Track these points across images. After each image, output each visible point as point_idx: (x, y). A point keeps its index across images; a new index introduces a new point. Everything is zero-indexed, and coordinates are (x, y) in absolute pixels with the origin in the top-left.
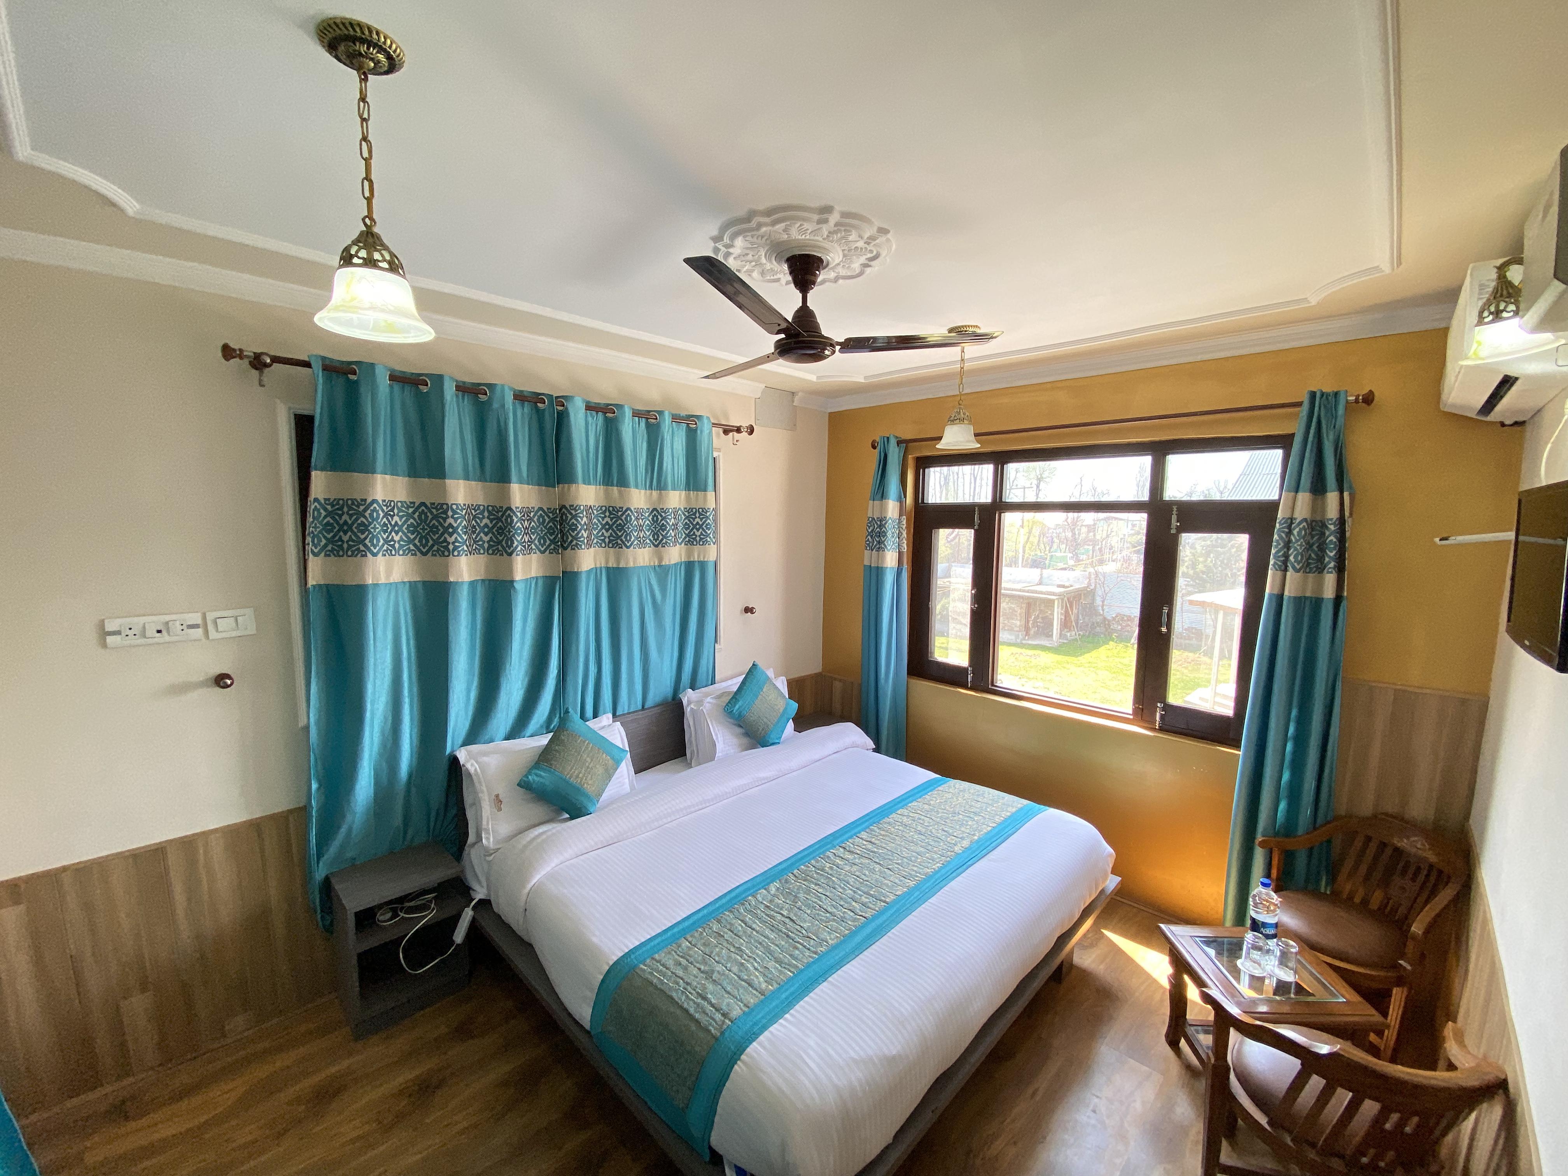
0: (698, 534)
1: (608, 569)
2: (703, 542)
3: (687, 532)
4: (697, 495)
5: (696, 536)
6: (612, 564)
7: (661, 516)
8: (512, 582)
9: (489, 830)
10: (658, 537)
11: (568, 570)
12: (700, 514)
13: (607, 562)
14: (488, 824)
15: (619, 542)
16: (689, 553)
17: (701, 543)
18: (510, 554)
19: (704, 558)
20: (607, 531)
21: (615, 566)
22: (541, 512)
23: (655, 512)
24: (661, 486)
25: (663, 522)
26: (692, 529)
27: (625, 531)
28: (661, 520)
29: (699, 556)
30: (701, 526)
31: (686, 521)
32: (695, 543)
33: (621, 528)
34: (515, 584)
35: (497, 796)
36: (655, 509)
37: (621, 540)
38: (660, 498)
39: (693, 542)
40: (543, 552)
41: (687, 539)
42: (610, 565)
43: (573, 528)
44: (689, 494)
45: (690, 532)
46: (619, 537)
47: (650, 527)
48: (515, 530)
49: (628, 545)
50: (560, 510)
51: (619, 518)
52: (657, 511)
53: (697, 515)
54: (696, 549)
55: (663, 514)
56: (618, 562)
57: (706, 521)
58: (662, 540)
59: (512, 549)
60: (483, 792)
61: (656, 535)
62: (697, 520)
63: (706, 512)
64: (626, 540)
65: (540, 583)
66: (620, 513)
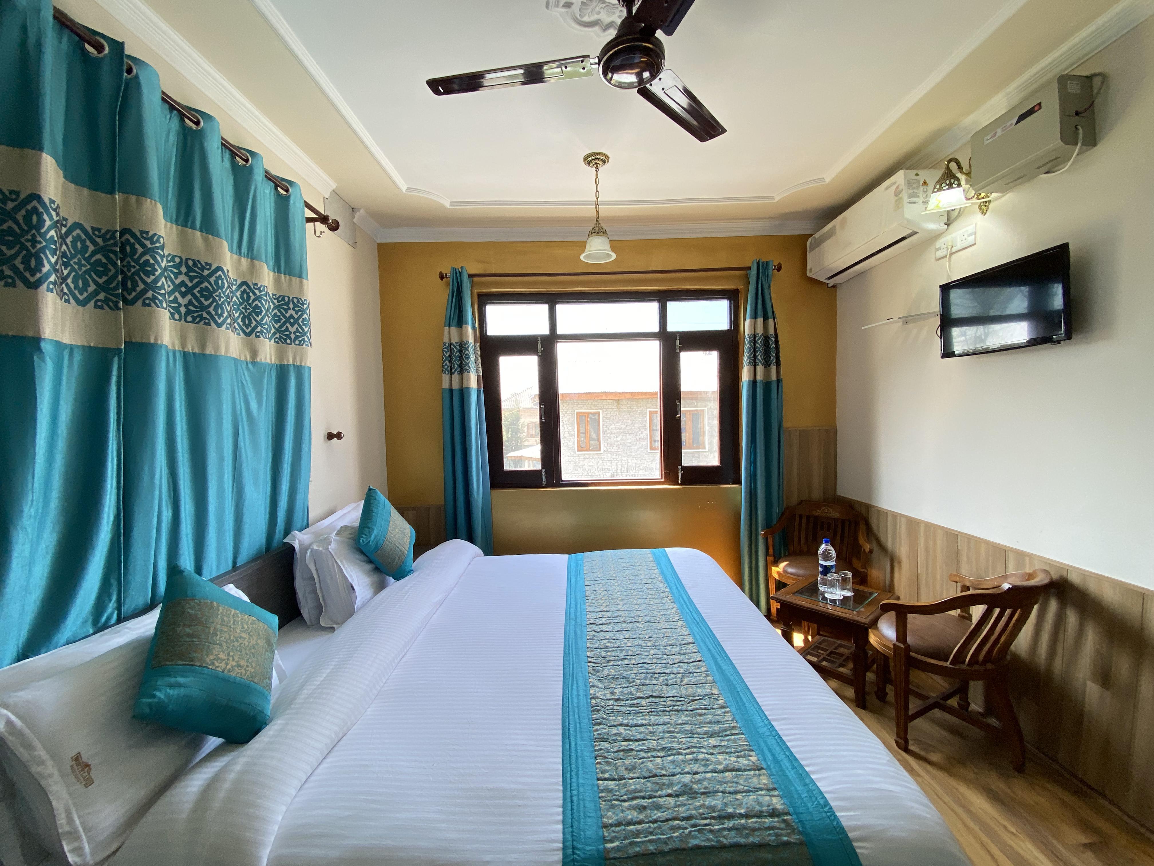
0: (293, 329)
1: (185, 355)
2: (300, 341)
3: (277, 326)
4: (290, 280)
5: (290, 333)
6: (192, 346)
7: (254, 294)
8: (36, 341)
9: (76, 831)
10: (250, 322)
11: (137, 339)
12: (295, 305)
13: (183, 344)
14: (70, 820)
15: (205, 315)
16: (281, 355)
17: (297, 342)
18: (35, 286)
19: (301, 363)
20: (183, 295)
21: (196, 351)
22: (78, 231)
23: (245, 287)
24: (252, 255)
25: (257, 302)
26: (285, 323)
27: (214, 300)
28: (254, 300)
29: (294, 359)
30: (296, 321)
31: (276, 311)
32: (289, 341)
33: (207, 293)
34: (43, 345)
35: (77, 758)
36: (244, 283)
37: (209, 313)
38: (252, 269)
39: (285, 340)
40: (82, 303)
41: (277, 335)
42: (189, 349)
43: (147, 269)
44: (279, 278)
45: (281, 327)
46: (205, 308)
47: (238, 306)
48: (45, 240)
49: (219, 321)
50: (121, 235)
51: (206, 279)
52: (249, 286)
53: (291, 306)
54: (291, 350)
55: (257, 292)
56: (203, 346)
57: (302, 315)
58: (256, 327)
59: (38, 275)
60: (42, 763)
61: (247, 318)
62: (291, 312)
63: (303, 304)
64: (217, 314)
65: (78, 357)
66: (206, 273)
